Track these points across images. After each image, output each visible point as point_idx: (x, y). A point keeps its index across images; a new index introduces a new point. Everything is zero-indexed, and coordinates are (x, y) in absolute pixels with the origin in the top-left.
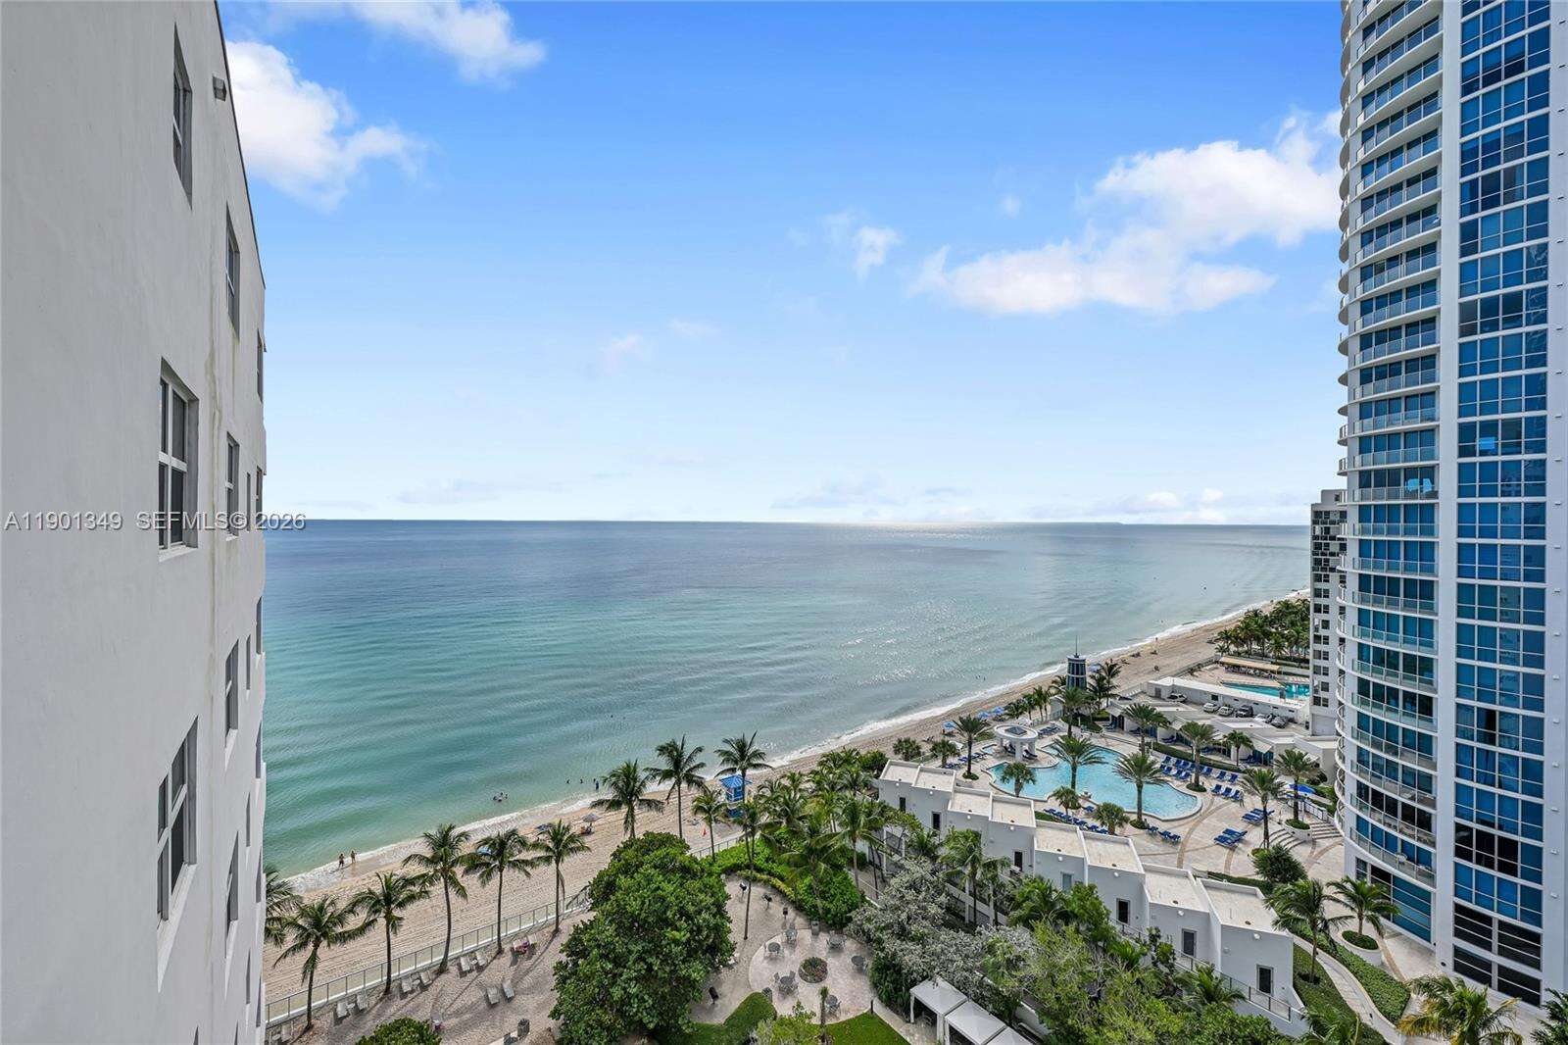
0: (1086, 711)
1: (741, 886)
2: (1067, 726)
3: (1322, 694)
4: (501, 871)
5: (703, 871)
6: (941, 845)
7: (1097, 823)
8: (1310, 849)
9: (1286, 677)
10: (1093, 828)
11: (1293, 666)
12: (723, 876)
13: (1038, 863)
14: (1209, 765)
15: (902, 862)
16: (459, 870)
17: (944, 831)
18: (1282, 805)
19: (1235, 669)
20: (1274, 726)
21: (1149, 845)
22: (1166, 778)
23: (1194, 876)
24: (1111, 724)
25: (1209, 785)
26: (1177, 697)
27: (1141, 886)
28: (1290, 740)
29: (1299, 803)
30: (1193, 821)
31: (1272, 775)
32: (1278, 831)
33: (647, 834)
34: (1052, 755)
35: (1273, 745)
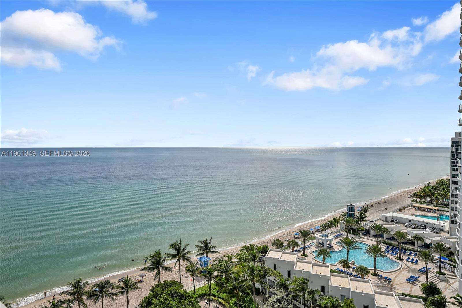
0: (354, 227)
1: (206, 302)
2: (346, 234)
3: (454, 219)
4: (103, 297)
5: (189, 296)
6: (291, 284)
7: (356, 274)
8: (445, 283)
9: (441, 212)
10: (355, 276)
11: (443, 207)
12: (199, 299)
13: (331, 290)
14: (405, 249)
15: (274, 291)
16: (84, 297)
17: (292, 278)
18: (435, 265)
19: (419, 209)
20: (434, 232)
21: (378, 283)
22: (387, 255)
23: (396, 295)
24: (365, 233)
25: (405, 257)
26: (394, 221)
27: (373, 299)
28: (439, 238)
29: (442, 264)
30: (397, 273)
31: (430, 253)
32: (433, 276)
33: (165, 281)
34: (339, 246)
35: (432, 241)
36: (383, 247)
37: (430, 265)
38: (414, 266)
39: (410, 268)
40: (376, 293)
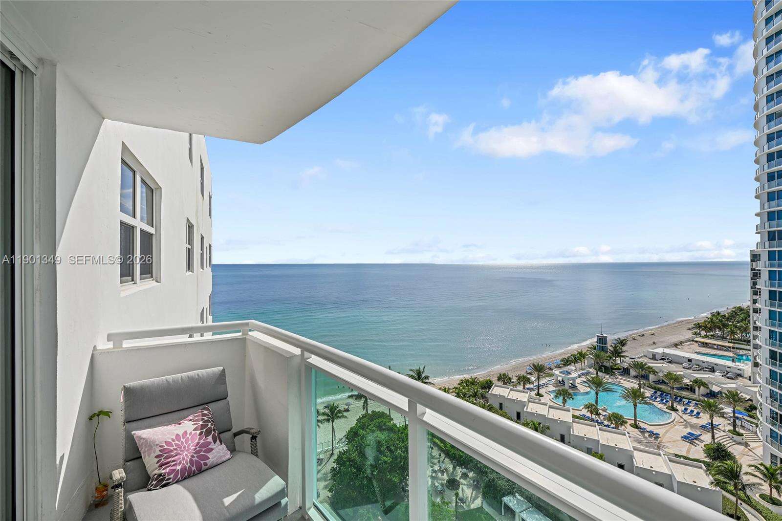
0: (607, 364)
2: (595, 372)
5: (399, 431)
7: (609, 423)
8: (743, 447)
9: (738, 351)
10: (607, 426)
11: (743, 344)
13: (574, 441)
14: (680, 397)
17: (522, 421)
18: (726, 421)
19: (705, 345)
20: (728, 378)
21: (640, 437)
22: (653, 402)
23: (664, 455)
24: (622, 372)
25: (680, 408)
26: (665, 359)
27: (632, 457)
28: (734, 386)
29: (737, 421)
30: (668, 426)
31: (716, 403)
32: (723, 436)
33: (373, 412)
34: (586, 386)
35: (722, 388)
36: (648, 393)
37: (717, 420)
38: (694, 420)
39: (688, 423)
40: (635, 449)
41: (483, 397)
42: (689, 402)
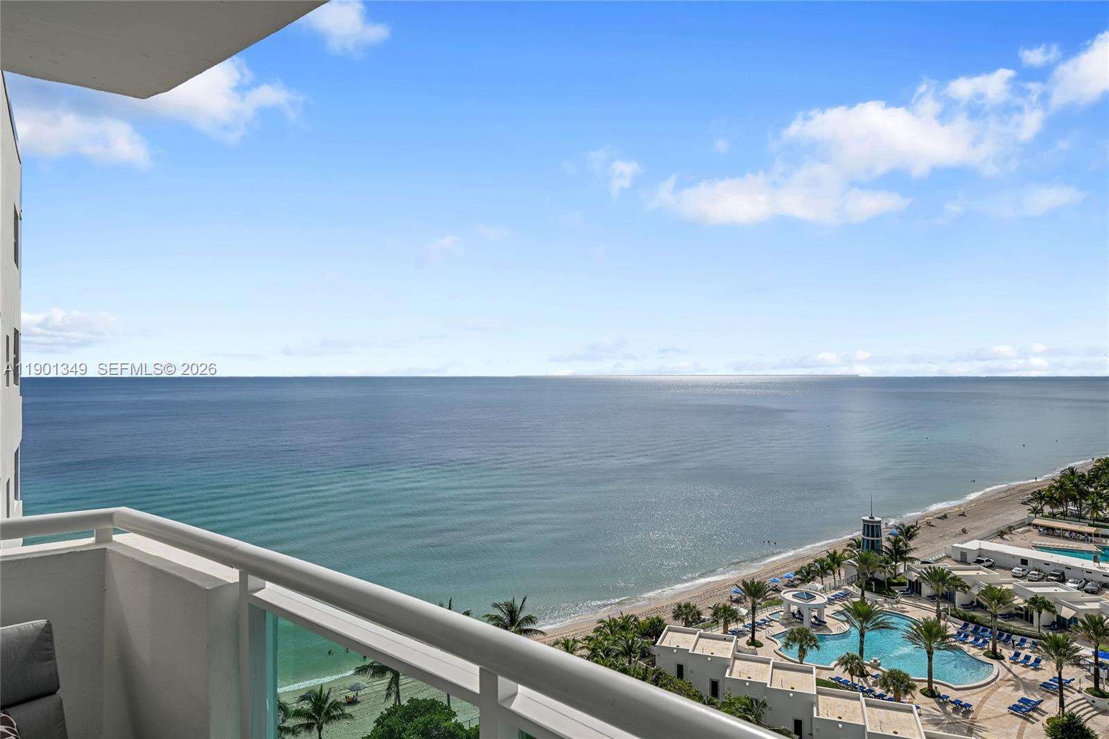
0: (881, 576)
2: (859, 592)
7: (883, 691)
9: (1103, 540)
10: (881, 696)
13: (818, 730)
14: (1007, 631)
17: (722, 699)
18: (1083, 673)
19: (1049, 531)
20: (1087, 591)
21: (938, 714)
22: (961, 645)
24: (908, 590)
25: (1007, 653)
26: (982, 562)
28: (1096, 606)
29: (1101, 670)
30: (986, 690)
31: (1067, 640)
32: (1078, 700)
33: (411, 701)
34: (842, 621)
35: (1077, 611)
36: (953, 628)
37: (1069, 672)
38: (1030, 675)
39: (1021, 679)
41: (645, 654)
42: (1023, 641)
